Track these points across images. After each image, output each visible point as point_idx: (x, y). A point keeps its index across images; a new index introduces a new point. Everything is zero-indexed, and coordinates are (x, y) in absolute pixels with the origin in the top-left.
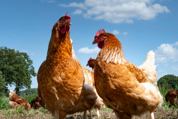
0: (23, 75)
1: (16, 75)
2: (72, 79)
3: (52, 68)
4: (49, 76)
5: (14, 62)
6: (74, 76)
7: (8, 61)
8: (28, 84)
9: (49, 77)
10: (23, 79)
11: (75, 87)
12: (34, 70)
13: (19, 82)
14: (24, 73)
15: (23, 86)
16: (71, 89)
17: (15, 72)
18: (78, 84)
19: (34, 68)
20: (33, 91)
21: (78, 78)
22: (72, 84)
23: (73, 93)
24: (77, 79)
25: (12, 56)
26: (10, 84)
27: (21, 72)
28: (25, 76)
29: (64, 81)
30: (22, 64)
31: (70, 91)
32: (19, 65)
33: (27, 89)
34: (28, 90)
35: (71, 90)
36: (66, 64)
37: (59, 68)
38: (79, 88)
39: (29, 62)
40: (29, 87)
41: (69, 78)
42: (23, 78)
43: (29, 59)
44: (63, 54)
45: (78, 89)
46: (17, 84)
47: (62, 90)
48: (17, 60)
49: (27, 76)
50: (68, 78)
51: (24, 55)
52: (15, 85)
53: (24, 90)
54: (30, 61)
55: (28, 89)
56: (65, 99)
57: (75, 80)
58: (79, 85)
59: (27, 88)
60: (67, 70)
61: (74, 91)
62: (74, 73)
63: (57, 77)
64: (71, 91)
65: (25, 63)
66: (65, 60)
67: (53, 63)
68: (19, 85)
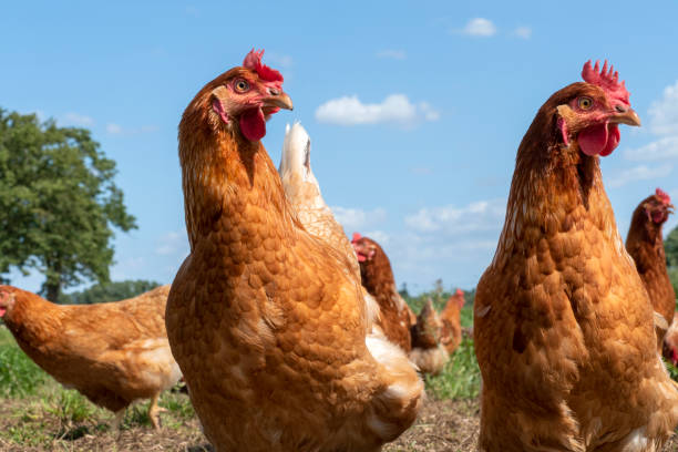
0: (78, 226)
1: (43, 226)
2: (316, 327)
3: (221, 291)
4: (216, 324)
5: (35, 169)
6: (320, 309)
7: (10, 168)
8: (97, 262)
9: (217, 328)
10: (78, 245)
11: (327, 360)
12: (125, 203)
13: (59, 255)
14: (78, 218)
15: (77, 274)
16: (313, 372)
17: (39, 214)
18: (342, 350)
19: (121, 195)
20: (119, 292)
21: (342, 322)
22: (314, 347)
23: (320, 390)
24: (336, 328)
25: (28, 146)
26: (21, 265)
27: (67, 215)
28: (83, 228)
29: (281, 336)
30: (70, 177)
31: (306, 381)
32: (58, 185)
33: (94, 287)
34: (100, 289)
35: (313, 376)
36: (277, 259)
37: (249, 284)
38: (348, 365)
39: (101, 170)
40: (104, 277)
41: (299, 321)
42: (77, 239)
43: (100, 157)
44: (254, 221)
45: (342, 368)
46: (49, 266)
47: (274, 379)
48: (46, 162)
49: (95, 229)
50: (296, 321)
51: (78, 140)
52: (42, 272)
53: (81, 289)
54: (106, 164)
55: (101, 284)
56: (286, 413)
57: (328, 327)
58: (347, 353)
59: (92, 280)
60: (287, 289)
61: (327, 378)
62: (317, 298)
63: (249, 325)
64: (314, 382)
65: (84, 175)
66: (269, 242)
67: (222, 267)
68: (57, 268)
